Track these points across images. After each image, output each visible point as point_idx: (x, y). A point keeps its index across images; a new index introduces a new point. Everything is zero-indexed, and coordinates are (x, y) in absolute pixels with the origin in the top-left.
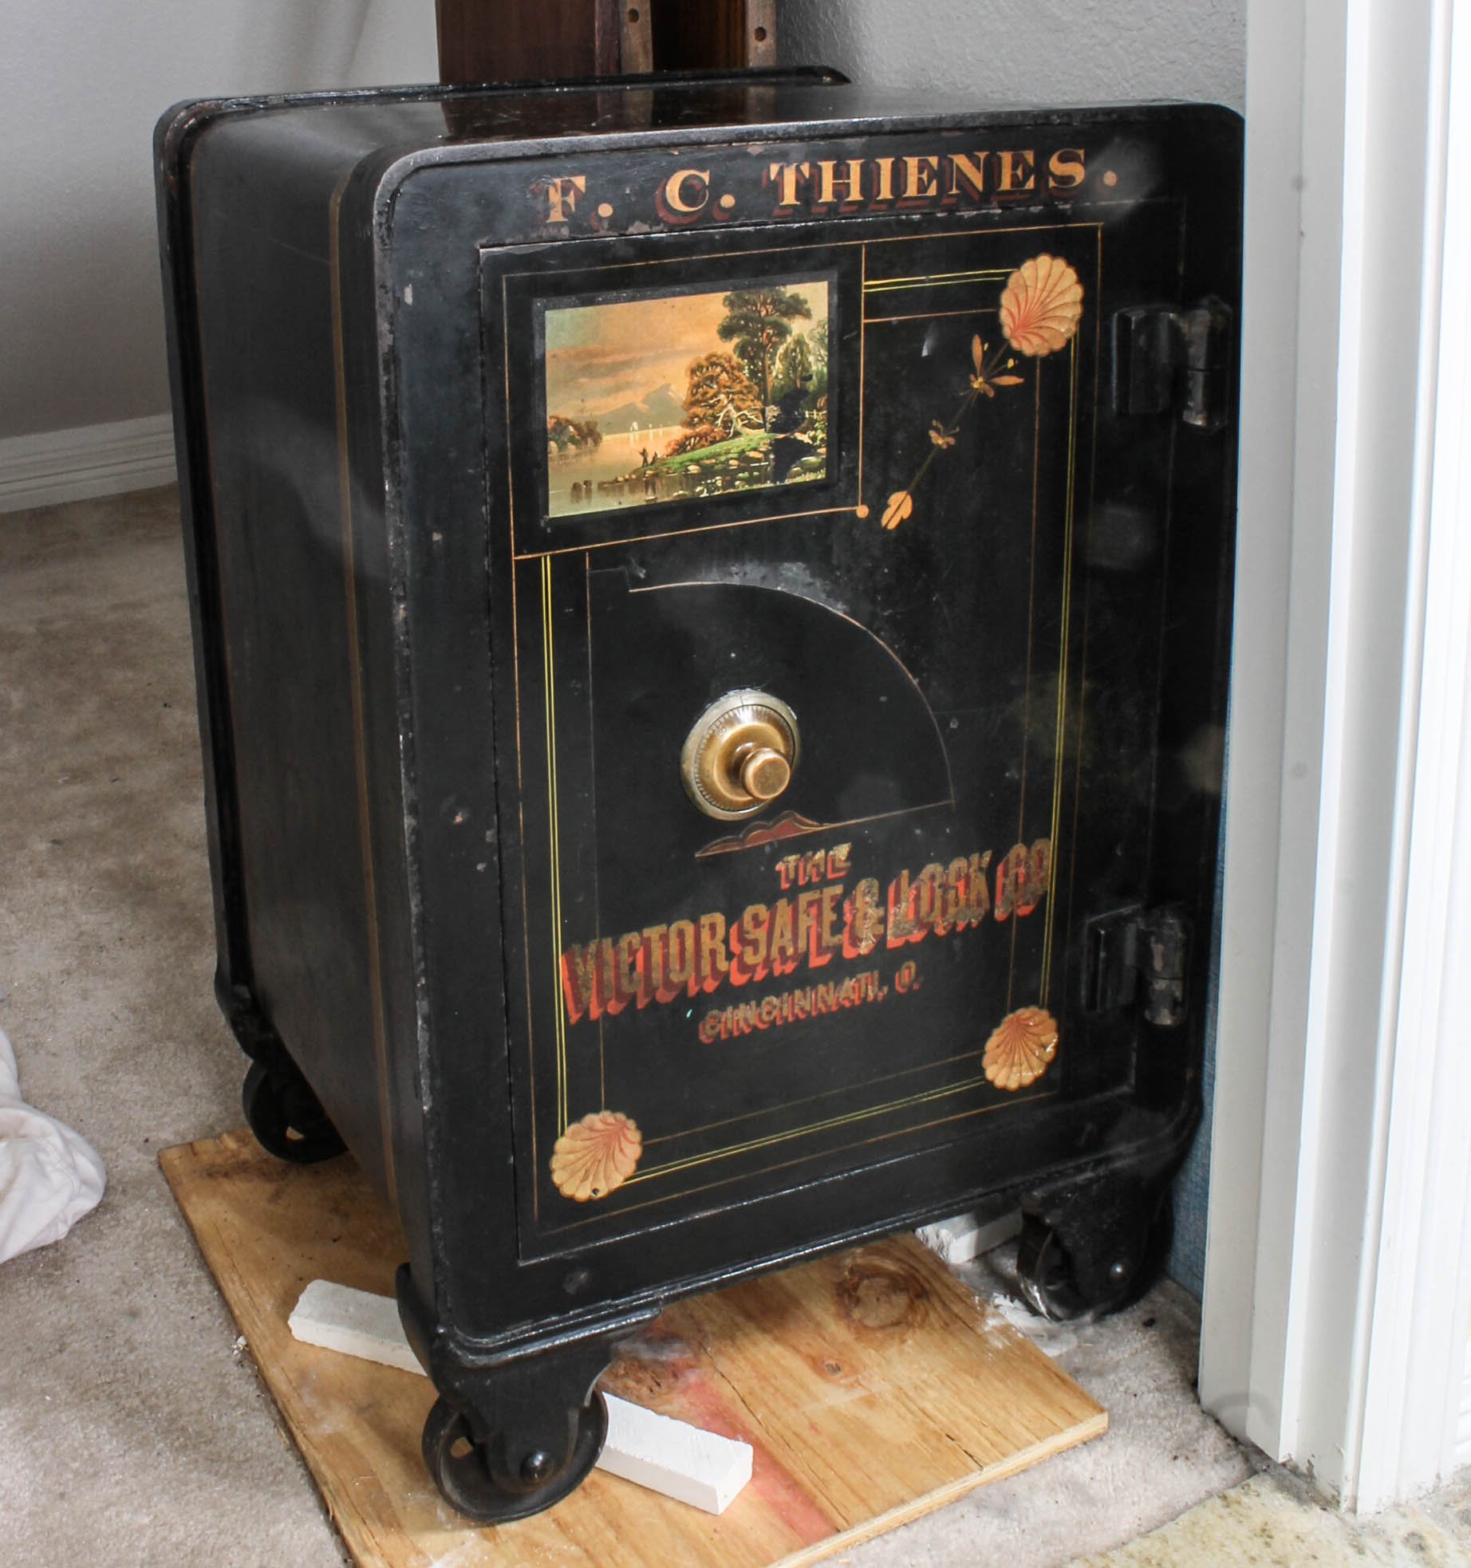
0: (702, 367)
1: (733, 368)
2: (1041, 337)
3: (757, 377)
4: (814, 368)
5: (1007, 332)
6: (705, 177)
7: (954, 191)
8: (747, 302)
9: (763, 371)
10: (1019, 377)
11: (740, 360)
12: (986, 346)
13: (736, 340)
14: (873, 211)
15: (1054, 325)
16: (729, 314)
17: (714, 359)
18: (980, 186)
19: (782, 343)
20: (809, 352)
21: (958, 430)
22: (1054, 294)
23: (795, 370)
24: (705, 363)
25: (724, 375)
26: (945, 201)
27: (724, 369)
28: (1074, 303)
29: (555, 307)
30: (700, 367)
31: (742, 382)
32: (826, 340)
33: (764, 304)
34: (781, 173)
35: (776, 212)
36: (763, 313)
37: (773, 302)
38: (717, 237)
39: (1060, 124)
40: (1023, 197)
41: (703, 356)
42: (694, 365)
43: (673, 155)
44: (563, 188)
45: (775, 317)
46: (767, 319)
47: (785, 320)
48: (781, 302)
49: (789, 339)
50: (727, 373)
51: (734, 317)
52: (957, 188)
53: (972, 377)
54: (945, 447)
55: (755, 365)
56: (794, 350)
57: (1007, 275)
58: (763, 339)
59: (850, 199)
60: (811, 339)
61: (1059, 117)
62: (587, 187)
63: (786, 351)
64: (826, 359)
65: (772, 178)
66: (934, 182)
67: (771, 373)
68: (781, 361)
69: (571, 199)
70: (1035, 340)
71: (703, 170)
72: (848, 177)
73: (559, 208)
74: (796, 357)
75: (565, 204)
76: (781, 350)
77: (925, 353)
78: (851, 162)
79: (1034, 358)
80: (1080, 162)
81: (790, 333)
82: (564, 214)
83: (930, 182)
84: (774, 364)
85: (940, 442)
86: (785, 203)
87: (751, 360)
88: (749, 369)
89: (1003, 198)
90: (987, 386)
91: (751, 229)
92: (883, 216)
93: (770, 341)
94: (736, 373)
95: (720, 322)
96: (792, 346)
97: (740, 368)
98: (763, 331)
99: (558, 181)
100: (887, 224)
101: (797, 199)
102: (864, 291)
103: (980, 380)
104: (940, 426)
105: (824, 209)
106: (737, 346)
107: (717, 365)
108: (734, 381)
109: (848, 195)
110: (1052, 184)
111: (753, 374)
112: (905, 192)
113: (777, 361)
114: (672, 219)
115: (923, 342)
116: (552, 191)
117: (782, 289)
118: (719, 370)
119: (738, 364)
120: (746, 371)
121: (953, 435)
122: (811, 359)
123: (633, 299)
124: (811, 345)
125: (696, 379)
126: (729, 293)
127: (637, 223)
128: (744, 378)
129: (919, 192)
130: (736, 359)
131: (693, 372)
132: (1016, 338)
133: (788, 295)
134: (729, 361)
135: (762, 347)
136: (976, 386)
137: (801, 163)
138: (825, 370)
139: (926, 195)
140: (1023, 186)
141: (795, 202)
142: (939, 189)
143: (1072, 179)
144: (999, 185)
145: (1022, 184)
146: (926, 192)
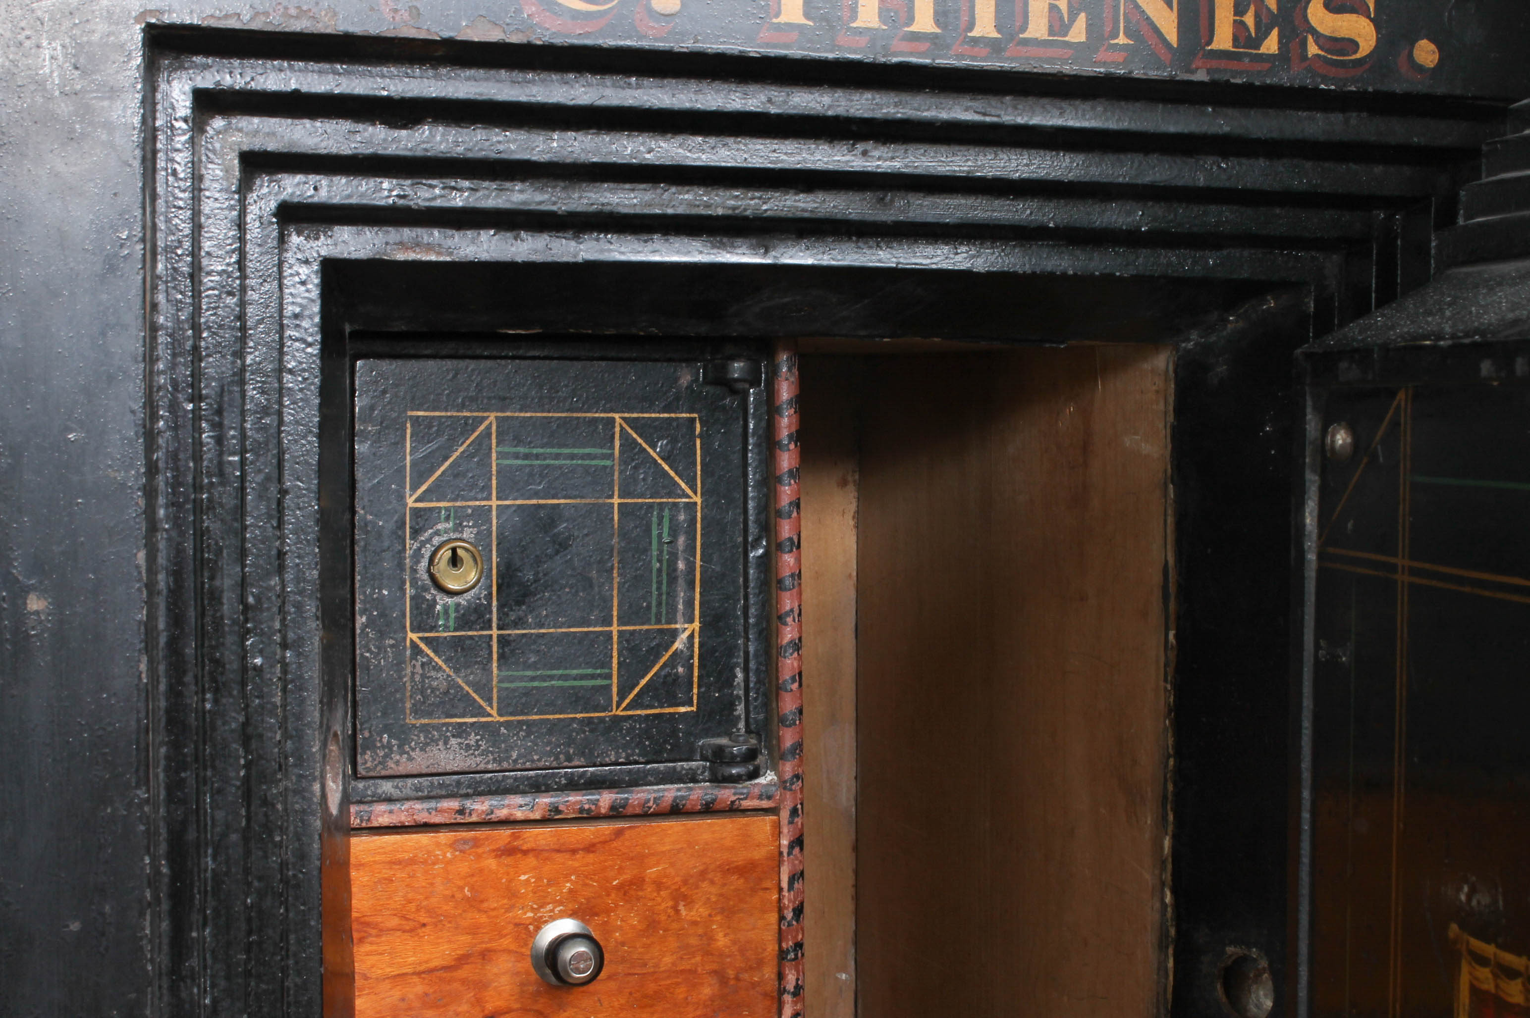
7: (1122, 40)
18: (1172, 36)
26: (1103, 55)
35: (767, 35)
40: (1258, 67)
52: (1126, 34)
59: (914, 28)
66: (1082, 16)
80: (1368, 17)
83: (1073, 17)
86: (782, 19)
89: (1215, 64)
101: (807, 15)
105: (863, 41)
109: (911, 19)
110: (1313, 49)
112: (1024, 28)
114: (553, 24)
129: (1051, 32)
139: (1066, 39)
140: (1258, 47)
141: (804, 21)
142: (1090, 28)
143: (1353, 45)
144: (1210, 41)
145: (1257, 42)
146: (1065, 35)
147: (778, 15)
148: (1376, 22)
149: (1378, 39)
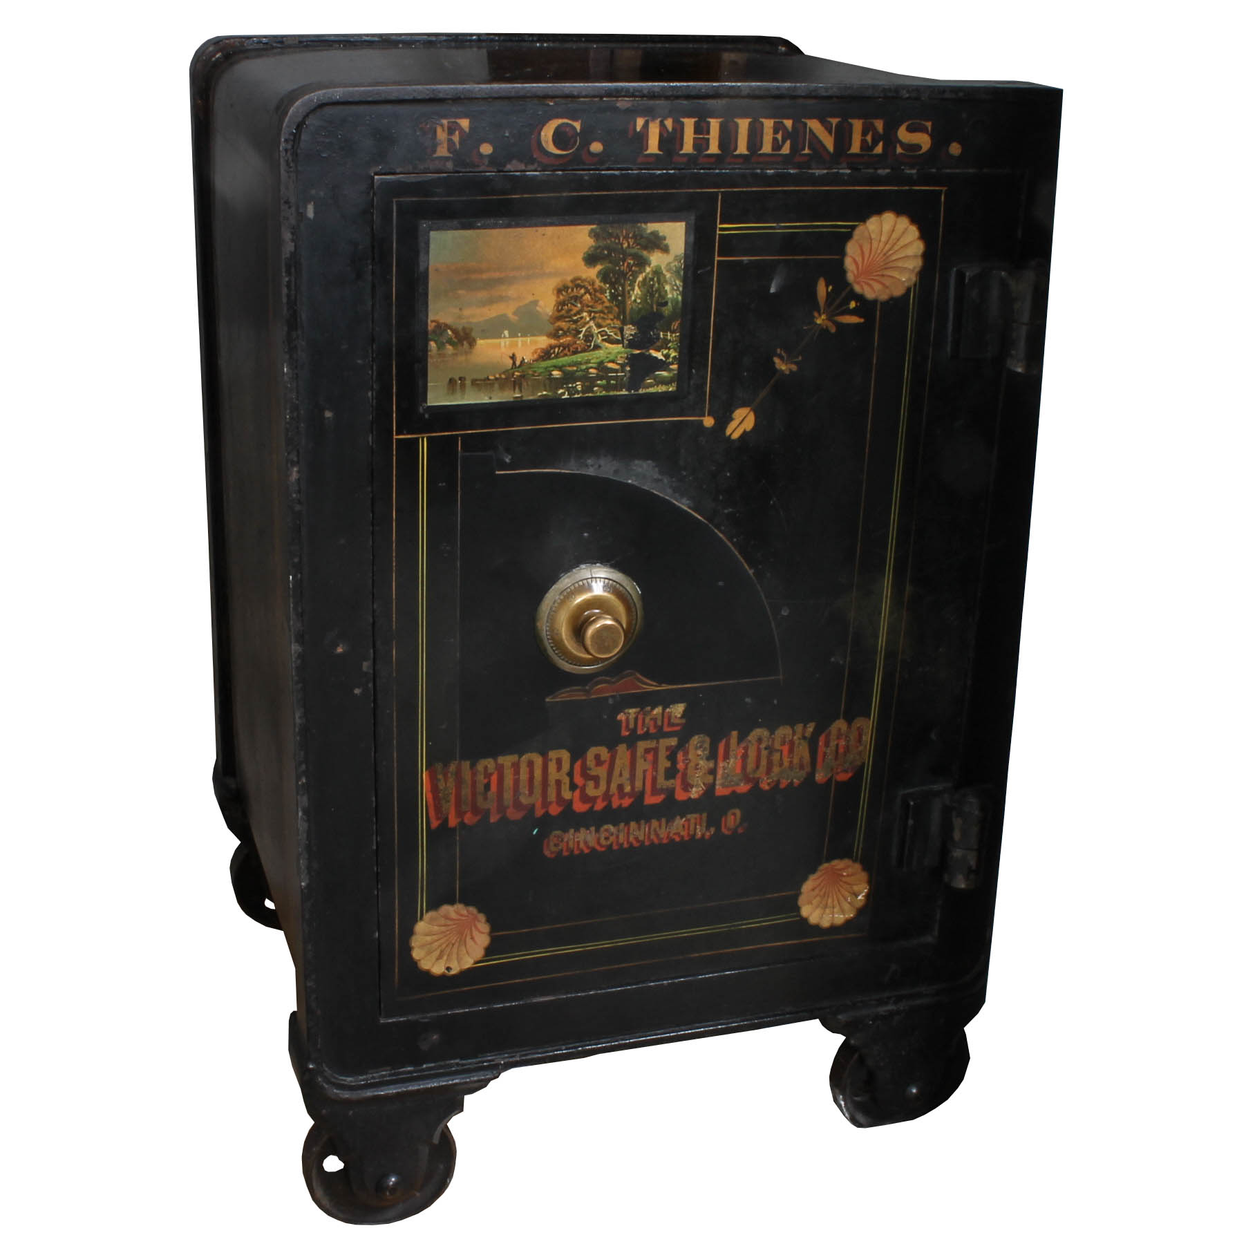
0: (568, 288)
1: (595, 291)
2: (883, 284)
3: (617, 300)
4: (670, 296)
5: (850, 277)
6: (577, 125)
7: (806, 151)
8: (611, 235)
9: (623, 295)
10: (860, 317)
11: (602, 284)
12: (830, 288)
13: (599, 267)
14: (730, 164)
15: (896, 274)
16: (594, 244)
17: (579, 282)
18: (831, 148)
19: (642, 273)
20: (666, 282)
21: (800, 358)
22: (896, 248)
23: (652, 296)
24: (570, 285)
25: (588, 296)
26: (797, 159)
27: (587, 291)
28: (915, 256)
29: (438, 229)
30: (566, 288)
31: (603, 302)
32: (682, 273)
33: (626, 238)
34: (646, 125)
35: (640, 160)
36: (625, 245)
37: (635, 237)
38: (586, 178)
39: (908, 98)
40: (873, 160)
41: (569, 278)
42: (560, 286)
43: (548, 105)
44: (449, 128)
45: (636, 250)
46: (628, 251)
47: (645, 253)
48: (642, 237)
49: (648, 269)
50: (590, 294)
51: (599, 247)
52: (809, 148)
53: (816, 314)
54: (787, 373)
55: (616, 290)
56: (652, 279)
57: (853, 228)
58: (624, 268)
59: (709, 152)
60: (667, 271)
61: (908, 92)
62: (470, 128)
63: (645, 279)
64: (681, 289)
65: (638, 129)
66: (788, 142)
67: (630, 297)
68: (639, 287)
69: (456, 138)
70: (877, 287)
71: (575, 119)
72: (708, 133)
73: (445, 145)
74: (653, 285)
75: (450, 142)
76: (640, 278)
77: (772, 290)
78: (711, 120)
79: (875, 301)
80: (927, 133)
81: (649, 265)
82: (449, 150)
83: (784, 142)
84: (633, 290)
85: (783, 368)
86: (648, 152)
87: (613, 285)
88: (610, 292)
89: (852, 160)
90: (830, 324)
91: (617, 173)
92: (739, 169)
93: (630, 270)
94: (598, 294)
95: (586, 250)
96: (650, 276)
97: (602, 291)
98: (624, 261)
99: (445, 122)
100: (743, 176)
101: (660, 149)
102: (718, 232)
103: (823, 317)
104: (783, 354)
105: (685, 160)
106: (599, 273)
107: (582, 287)
108: (596, 302)
109: (707, 148)
110: (899, 149)
111: (614, 297)
112: (761, 148)
113: (636, 288)
114: (545, 160)
115: (772, 280)
116: (439, 130)
117: (643, 226)
118: (582, 291)
119: (601, 288)
120: (608, 294)
121: (796, 363)
122: (667, 288)
123: (509, 226)
124: (668, 275)
125: (561, 297)
126: (594, 227)
127: (514, 162)
128: (605, 300)
129: (773, 149)
130: (598, 283)
131: (559, 291)
132: (858, 283)
133: (649, 231)
134: (593, 284)
135: (624, 275)
136: (819, 322)
137: (665, 118)
138: (680, 298)
139: (780, 152)
140: (872, 150)
141: (658, 152)
142: (792, 148)
143: (919, 147)
144: (849, 149)
145: (872, 148)
146: (780, 150)
147: (647, 150)
148: (932, 136)
149: (932, 144)
